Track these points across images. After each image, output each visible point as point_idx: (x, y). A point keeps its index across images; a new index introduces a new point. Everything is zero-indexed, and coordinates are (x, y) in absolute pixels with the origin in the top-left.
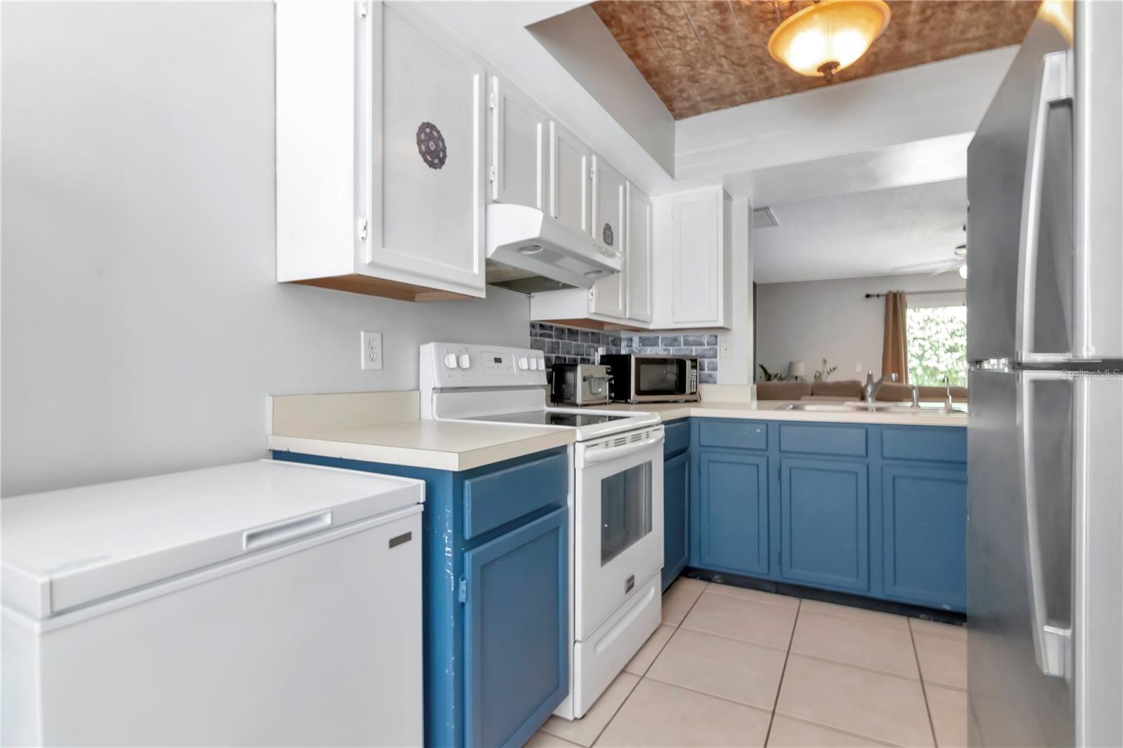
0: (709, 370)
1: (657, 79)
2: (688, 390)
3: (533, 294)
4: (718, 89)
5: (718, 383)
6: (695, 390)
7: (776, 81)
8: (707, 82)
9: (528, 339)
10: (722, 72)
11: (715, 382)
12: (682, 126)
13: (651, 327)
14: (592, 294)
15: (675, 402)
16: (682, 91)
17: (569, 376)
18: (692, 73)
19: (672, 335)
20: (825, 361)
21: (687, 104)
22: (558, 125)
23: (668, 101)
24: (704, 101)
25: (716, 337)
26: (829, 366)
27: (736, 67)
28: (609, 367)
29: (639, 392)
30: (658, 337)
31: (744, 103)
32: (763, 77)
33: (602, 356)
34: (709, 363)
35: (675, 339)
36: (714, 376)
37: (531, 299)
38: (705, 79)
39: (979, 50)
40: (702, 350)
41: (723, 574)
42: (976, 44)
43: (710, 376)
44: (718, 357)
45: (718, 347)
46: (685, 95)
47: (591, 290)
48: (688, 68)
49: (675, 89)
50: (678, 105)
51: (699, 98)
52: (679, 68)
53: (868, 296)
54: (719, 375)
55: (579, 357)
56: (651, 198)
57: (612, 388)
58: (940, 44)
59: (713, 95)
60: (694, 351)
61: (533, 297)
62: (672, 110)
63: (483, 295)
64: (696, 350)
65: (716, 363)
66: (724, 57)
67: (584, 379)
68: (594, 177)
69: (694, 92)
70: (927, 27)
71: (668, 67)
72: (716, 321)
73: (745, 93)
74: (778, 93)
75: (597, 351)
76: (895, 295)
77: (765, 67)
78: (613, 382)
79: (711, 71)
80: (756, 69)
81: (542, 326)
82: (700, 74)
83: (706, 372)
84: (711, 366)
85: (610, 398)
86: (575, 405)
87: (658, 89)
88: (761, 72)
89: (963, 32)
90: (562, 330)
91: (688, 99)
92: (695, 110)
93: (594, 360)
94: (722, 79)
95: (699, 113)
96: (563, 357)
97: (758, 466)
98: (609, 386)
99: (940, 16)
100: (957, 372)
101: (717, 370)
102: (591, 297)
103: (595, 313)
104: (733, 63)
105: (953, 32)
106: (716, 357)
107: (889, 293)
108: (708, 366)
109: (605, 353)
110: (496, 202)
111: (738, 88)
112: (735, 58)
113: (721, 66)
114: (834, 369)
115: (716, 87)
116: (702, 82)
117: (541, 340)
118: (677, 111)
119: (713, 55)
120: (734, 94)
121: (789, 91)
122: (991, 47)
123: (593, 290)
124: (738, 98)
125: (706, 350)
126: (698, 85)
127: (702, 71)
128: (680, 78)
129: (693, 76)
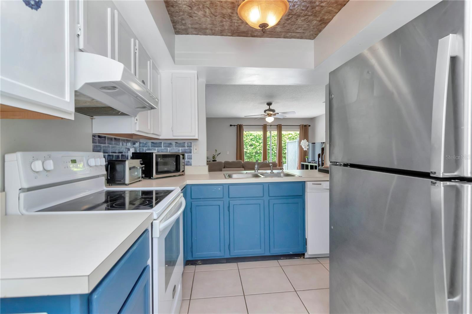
0: (187, 159)
1: (172, 9)
2: (181, 170)
3: (94, 117)
4: (200, 24)
5: (192, 165)
6: (184, 170)
7: (226, 28)
8: (196, 18)
9: (91, 145)
10: (205, 16)
11: (191, 165)
12: (178, 37)
13: (160, 138)
14: (137, 120)
15: (174, 176)
16: (183, 19)
17: (119, 167)
18: (190, 11)
19: (169, 142)
20: (216, 150)
21: (183, 27)
22: (119, 14)
23: (174, 22)
24: (192, 28)
25: (191, 143)
26: (218, 152)
27: (212, 15)
28: (141, 160)
29: (158, 172)
30: (161, 142)
31: (210, 35)
32: (221, 24)
33: (133, 153)
34: (188, 156)
35: (171, 144)
36: (190, 162)
37: (93, 120)
38: (195, 17)
39: (298, 38)
40: (184, 149)
41: (202, 260)
42: (298, 35)
43: (189, 162)
44: (192, 153)
45: (192, 148)
46: (183, 22)
47: (136, 117)
48: (189, 8)
49: (180, 17)
50: (179, 26)
51: (190, 26)
52: (185, 6)
53: (231, 125)
54: (193, 161)
55: (120, 154)
56: (160, 71)
57: (143, 172)
58: (288, 31)
59: (197, 26)
60: (180, 150)
61: (95, 118)
62: (175, 28)
63: (72, 118)
64: (181, 149)
65: (192, 155)
66: (208, 8)
67: (130, 169)
68: (137, 52)
69: (188, 21)
70: (288, 22)
71: (180, 4)
72: (195, 136)
73: (211, 30)
74: (225, 34)
75: (129, 150)
76: (240, 125)
77: (224, 20)
78: (144, 168)
79: (200, 13)
80: (220, 19)
81: (99, 137)
82: (194, 13)
83: (186, 160)
84: (189, 157)
85: (142, 177)
86: (124, 184)
87: (171, 14)
88: (222, 22)
89: (296, 29)
90: (111, 139)
91: (185, 25)
92: (186, 32)
93: (128, 155)
94: (203, 19)
95: (188, 34)
96: (111, 155)
97: (219, 206)
98: (142, 171)
99: (293, 19)
100: (253, 153)
101: (192, 159)
102: (136, 122)
103: (138, 131)
104: (212, 13)
105: (294, 27)
106: (191, 153)
107: (238, 124)
108: (187, 157)
109: (134, 152)
110: (81, 50)
111: (209, 26)
112: (213, 11)
113: (206, 12)
114: (220, 154)
115: (200, 22)
116: (194, 18)
117: (99, 146)
118: (177, 30)
119: (203, 6)
120: (206, 29)
121: (230, 34)
122: (301, 38)
123: (137, 117)
124: (208, 31)
125: (186, 149)
126: (191, 19)
127: (196, 12)
128: (184, 12)
129: (191, 13)
